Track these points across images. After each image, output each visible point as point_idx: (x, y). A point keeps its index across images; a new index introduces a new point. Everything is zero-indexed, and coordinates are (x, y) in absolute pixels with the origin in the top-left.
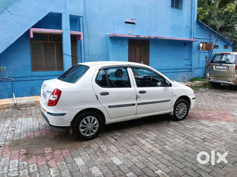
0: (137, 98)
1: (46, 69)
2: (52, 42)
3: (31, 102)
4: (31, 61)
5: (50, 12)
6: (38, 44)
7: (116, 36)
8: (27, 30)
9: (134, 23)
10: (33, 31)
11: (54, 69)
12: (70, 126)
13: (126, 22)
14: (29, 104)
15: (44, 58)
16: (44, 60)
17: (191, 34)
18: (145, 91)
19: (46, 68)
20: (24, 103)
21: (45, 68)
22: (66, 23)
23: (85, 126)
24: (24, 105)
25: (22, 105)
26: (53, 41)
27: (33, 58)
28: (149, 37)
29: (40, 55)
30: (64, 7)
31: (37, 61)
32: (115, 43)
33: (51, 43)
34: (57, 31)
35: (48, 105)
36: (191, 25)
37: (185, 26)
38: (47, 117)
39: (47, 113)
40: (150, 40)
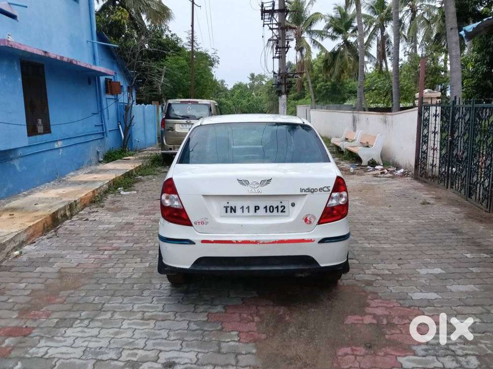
9: (13, 17)
17: (94, 59)
35: (319, 223)
36: (93, 39)
37: (85, 40)
38: (308, 254)
39: (316, 242)
40: (45, 67)
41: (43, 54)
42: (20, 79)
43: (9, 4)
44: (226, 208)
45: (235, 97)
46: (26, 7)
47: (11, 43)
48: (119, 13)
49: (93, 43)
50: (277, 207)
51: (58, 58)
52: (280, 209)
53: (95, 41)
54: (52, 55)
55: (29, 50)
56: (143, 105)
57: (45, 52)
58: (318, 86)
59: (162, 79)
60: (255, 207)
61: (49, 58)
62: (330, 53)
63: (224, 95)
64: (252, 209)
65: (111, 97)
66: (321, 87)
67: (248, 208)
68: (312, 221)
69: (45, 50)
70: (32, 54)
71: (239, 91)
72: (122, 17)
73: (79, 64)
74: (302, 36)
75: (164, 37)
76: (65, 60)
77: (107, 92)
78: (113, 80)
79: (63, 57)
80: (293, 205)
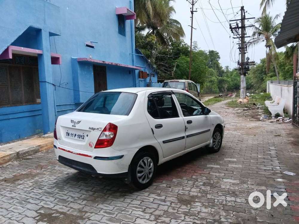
0: (186, 129)
1: (13, 104)
3: (34, 147)
5: (30, 26)
9: (92, 47)
10: (12, 50)
12: (127, 171)
13: (87, 46)
14: (32, 151)
15: (9, 88)
16: (10, 91)
17: (133, 62)
18: (191, 121)
19: (12, 102)
20: (27, 150)
23: (142, 169)
24: (27, 152)
25: (24, 153)
26: (19, 64)
28: (111, 63)
29: (4, 84)
30: (43, 22)
31: (2, 93)
33: (16, 67)
34: (38, 51)
35: (95, 148)
36: (133, 53)
37: (128, 53)
38: (91, 164)
39: (93, 158)
40: (107, 67)
41: (102, 62)
42: (93, 73)
43: (91, 42)
44: (67, 133)
45: (232, 76)
46: (97, 43)
47: (87, 59)
48: (151, 37)
49: (133, 54)
50: (82, 136)
51: (110, 64)
52: (83, 137)
53: (134, 53)
54: (107, 63)
55: (95, 61)
56: (160, 83)
57: (104, 62)
58: (286, 68)
59: (175, 69)
60: (75, 134)
61: (106, 64)
62: (290, 48)
63: (226, 75)
64: (74, 135)
65: (142, 79)
66: (288, 69)
67: (73, 134)
68: (92, 145)
69: (103, 61)
70: (97, 63)
71: (235, 72)
72: (152, 39)
73: (121, 65)
74: (270, 38)
75: (181, 46)
76: (114, 64)
77: (139, 77)
78: (144, 71)
79: (112, 63)
80: (87, 136)
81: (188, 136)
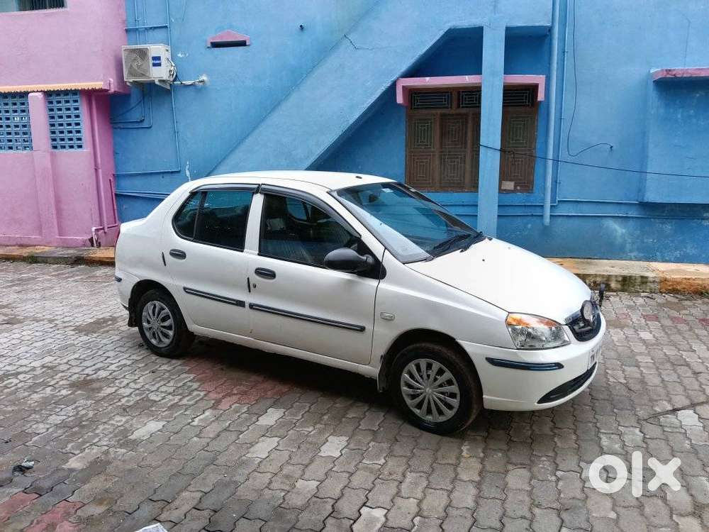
0: (250, 286)
1: (441, 187)
2: (463, 111)
4: (406, 163)
5: (450, 29)
6: (426, 120)
7: (676, 77)
8: (388, 84)
10: (404, 87)
11: (463, 187)
15: (437, 156)
16: (437, 162)
19: (440, 183)
21: (438, 184)
22: (493, 52)
26: (467, 107)
27: (411, 156)
29: (429, 148)
30: (492, 8)
31: (420, 165)
32: (678, 102)
33: (460, 114)
34: (468, 80)
81: (251, 306)
